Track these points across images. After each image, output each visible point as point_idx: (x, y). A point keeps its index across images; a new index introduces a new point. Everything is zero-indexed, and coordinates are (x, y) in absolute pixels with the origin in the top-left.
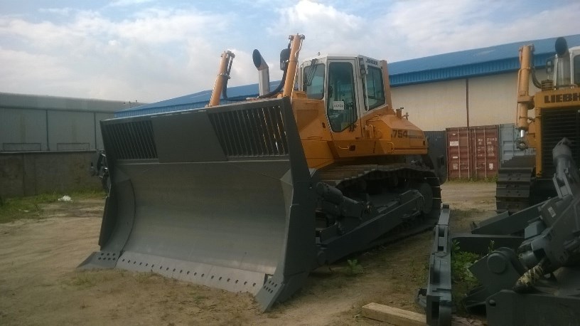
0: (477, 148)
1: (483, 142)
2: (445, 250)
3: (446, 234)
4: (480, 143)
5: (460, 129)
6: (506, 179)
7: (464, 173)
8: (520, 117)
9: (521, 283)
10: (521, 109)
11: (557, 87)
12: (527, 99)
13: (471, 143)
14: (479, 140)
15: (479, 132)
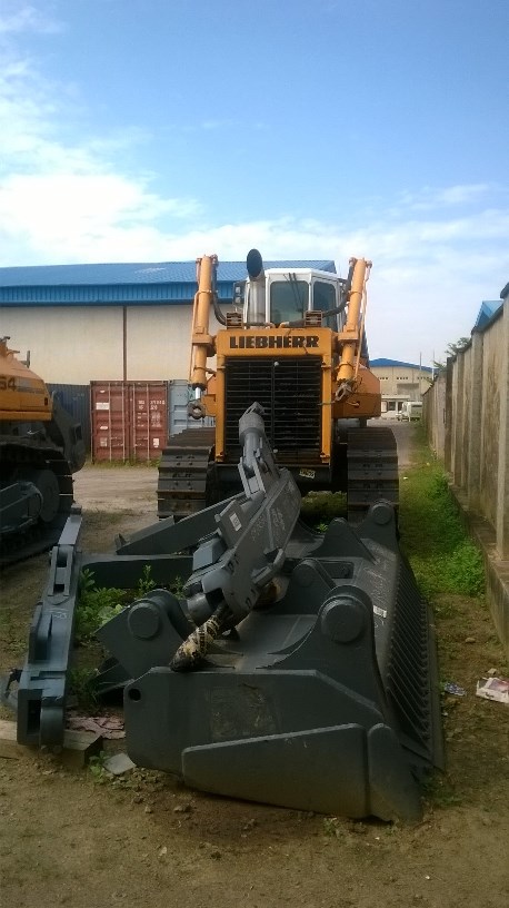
0: (137, 415)
1: (145, 406)
2: (66, 591)
3: (69, 561)
4: (141, 408)
5: (112, 384)
6: (173, 465)
7: (117, 453)
8: (195, 368)
9: (182, 654)
10: (198, 354)
11: (248, 325)
12: (205, 339)
13: (128, 406)
14: (140, 402)
15: (139, 389)
